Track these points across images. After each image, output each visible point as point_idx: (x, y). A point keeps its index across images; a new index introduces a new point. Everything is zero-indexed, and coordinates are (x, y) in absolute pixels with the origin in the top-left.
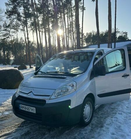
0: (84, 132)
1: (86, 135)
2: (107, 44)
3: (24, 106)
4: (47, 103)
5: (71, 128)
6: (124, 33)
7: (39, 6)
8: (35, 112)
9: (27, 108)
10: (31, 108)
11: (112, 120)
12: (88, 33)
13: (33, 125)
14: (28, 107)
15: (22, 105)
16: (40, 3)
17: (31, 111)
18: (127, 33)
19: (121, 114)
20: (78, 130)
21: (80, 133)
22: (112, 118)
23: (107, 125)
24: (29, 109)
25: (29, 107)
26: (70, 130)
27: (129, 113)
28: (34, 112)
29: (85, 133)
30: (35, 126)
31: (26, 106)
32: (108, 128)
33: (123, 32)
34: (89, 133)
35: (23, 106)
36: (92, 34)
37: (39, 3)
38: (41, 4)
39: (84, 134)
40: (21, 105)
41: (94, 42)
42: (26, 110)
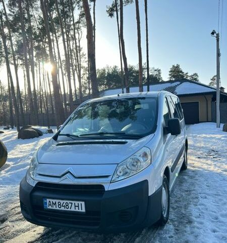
0: (167, 236)
1: (174, 240)
2: (138, 88)
3: (57, 201)
4: (106, 190)
5: (141, 232)
6: (156, 70)
7: (11, 18)
8: (84, 210)
9: (64, 204)
10: (73, 204)
11: (199, 209)
12: (100, 69)
13: (70, 238)
14: (65, 201)
15: (51, 200)
16: (13, 12)
17: (73, 209)
18: (160, 70)
19: (206, 198)
20: (156, 234)
21: (161, 238)
22: (196, 205)
23: (196, 217)
24: (70, 205)
25: (68, 202)
26: (141, 236)
27: (215, 195)
28: (80, 210)
29: (170, 237)
30: (73, 238)
31: (62, 202)
32: (201, 223)
33: (153, 68)
34: (176, 236)
35: (54, 201)
36: (107, 71)
37: (12, 14)
38: (15, 16)
39: (168, 238)
40: (48, 200)
41: (111, 84)
42: (63, 208)
